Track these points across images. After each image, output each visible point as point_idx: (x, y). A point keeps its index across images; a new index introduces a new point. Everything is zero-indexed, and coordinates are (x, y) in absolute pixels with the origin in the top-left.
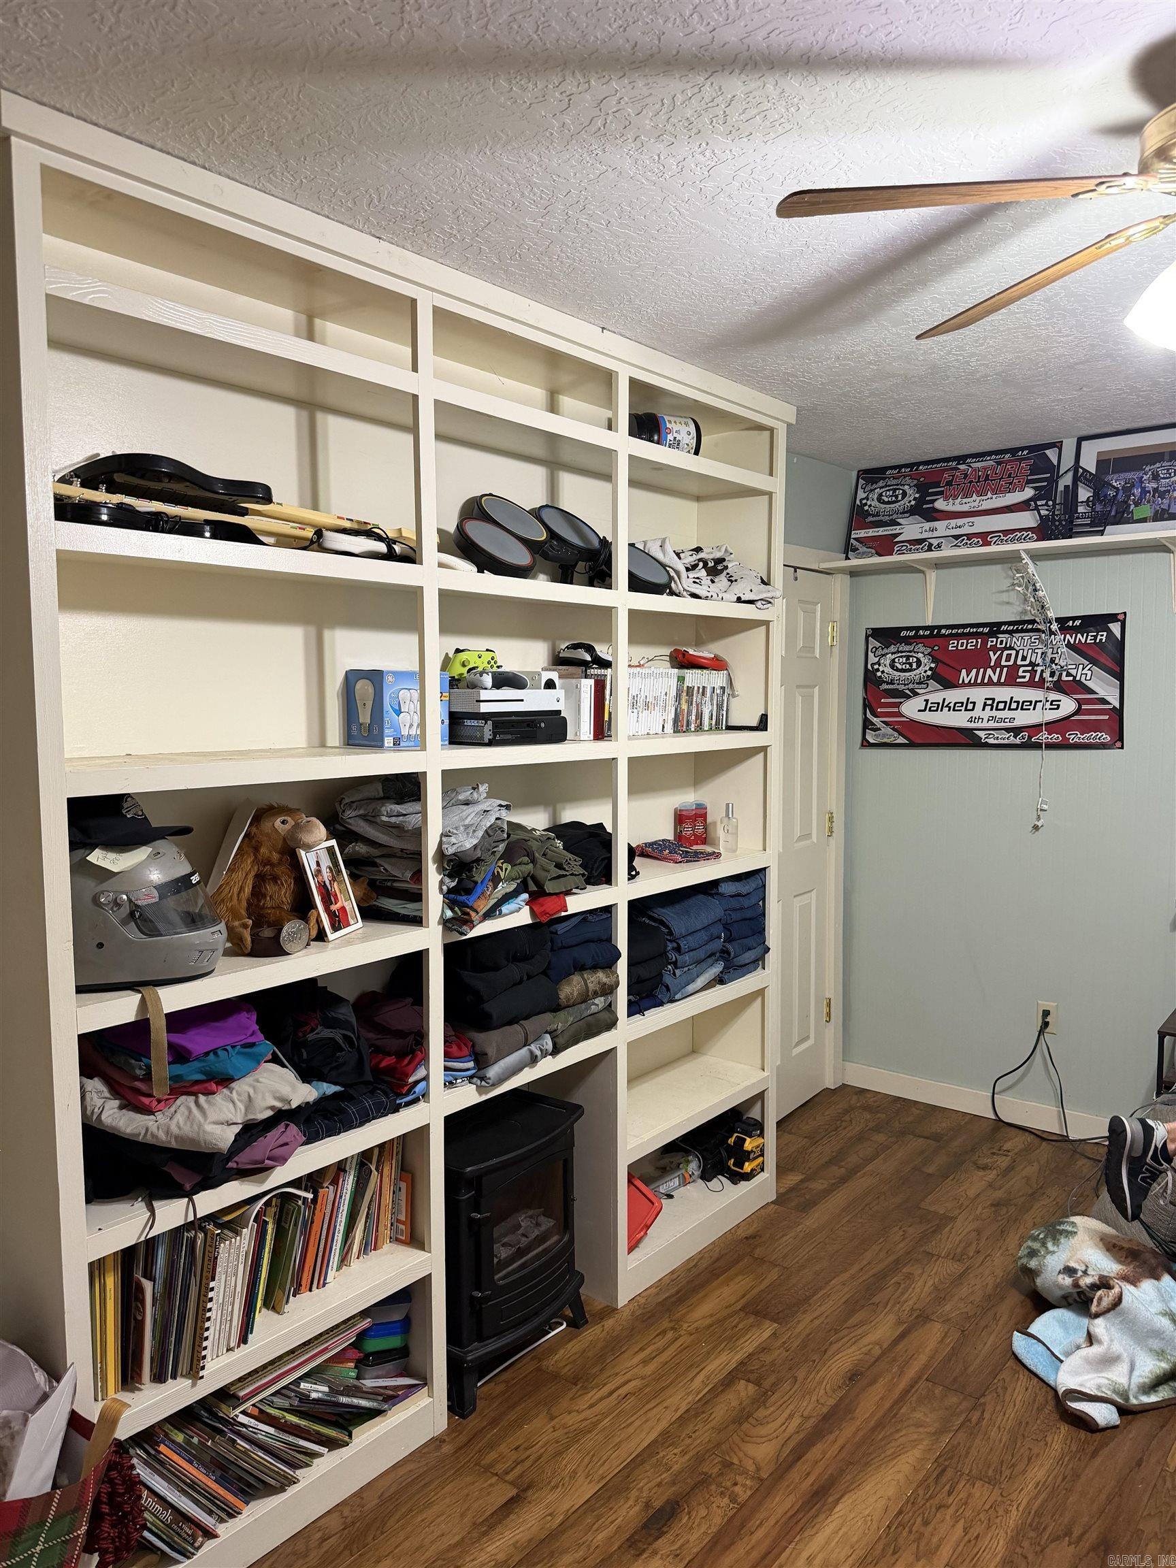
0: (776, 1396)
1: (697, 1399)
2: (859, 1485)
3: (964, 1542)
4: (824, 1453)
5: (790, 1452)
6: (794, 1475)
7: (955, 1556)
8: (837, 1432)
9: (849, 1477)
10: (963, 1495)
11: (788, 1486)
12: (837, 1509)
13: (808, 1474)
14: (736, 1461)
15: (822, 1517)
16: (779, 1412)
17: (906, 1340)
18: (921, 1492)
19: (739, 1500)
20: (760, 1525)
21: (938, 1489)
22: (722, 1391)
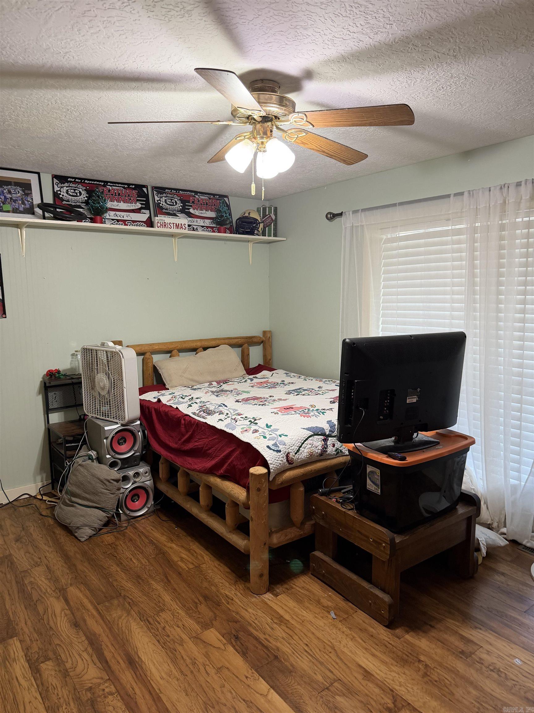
0: (63, 656)
1: (36, 686)
2: (136, 648)
3: (183, 630)
4: (111, 652)
5: (100, 663)
6: (115, 667)
7: (187, 635)
8: (103, 643)
9: (130, 649)
10: (163, 621)
11: (119, 671)
12: (143, 660)
13: (118, 662)
14: (90, 685)
15: (144, 666)
16: (73, 659)
17: (70, 601)
18: (153, 631)
19: (114, 691)
20: (133, 689)
21: (155, 626)
22: (40, 675)
